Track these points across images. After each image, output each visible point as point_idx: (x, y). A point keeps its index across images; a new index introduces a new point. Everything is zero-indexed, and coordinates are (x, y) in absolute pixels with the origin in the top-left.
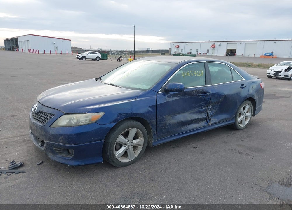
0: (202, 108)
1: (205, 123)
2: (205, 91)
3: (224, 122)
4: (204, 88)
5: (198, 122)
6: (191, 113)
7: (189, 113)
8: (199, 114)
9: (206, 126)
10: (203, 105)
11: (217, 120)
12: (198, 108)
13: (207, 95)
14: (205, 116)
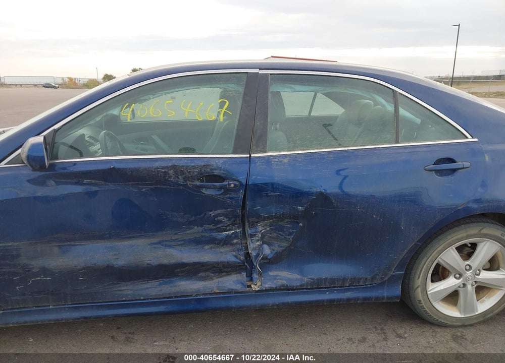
0: (220, 230)
1: (237, 282)
2: (216, 172)
3: (339, 291)
4: (212, 163)
5: (202, 274)
6: (163, 241)
7: (156, 240)
8: (206, 247)
9: (239, 293)
10: (221, 222)
11: (299, 277)
12: (200, 229)
13: (227, 190)
14: (234, 259)
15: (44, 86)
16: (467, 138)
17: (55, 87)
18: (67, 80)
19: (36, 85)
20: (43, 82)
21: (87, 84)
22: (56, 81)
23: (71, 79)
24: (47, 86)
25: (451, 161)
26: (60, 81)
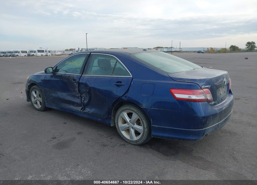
6: (69, 94)
15: (198, 52)
16: (131, 76)
17: (203, 53)
18: (210, 49)
19: (195, 52)
20: (198, 50)
21: (219, 51)
22: (204, 50)
23: (212, 48)
24: (199, 52)
25: (121, 82)
26: (206, 50)
